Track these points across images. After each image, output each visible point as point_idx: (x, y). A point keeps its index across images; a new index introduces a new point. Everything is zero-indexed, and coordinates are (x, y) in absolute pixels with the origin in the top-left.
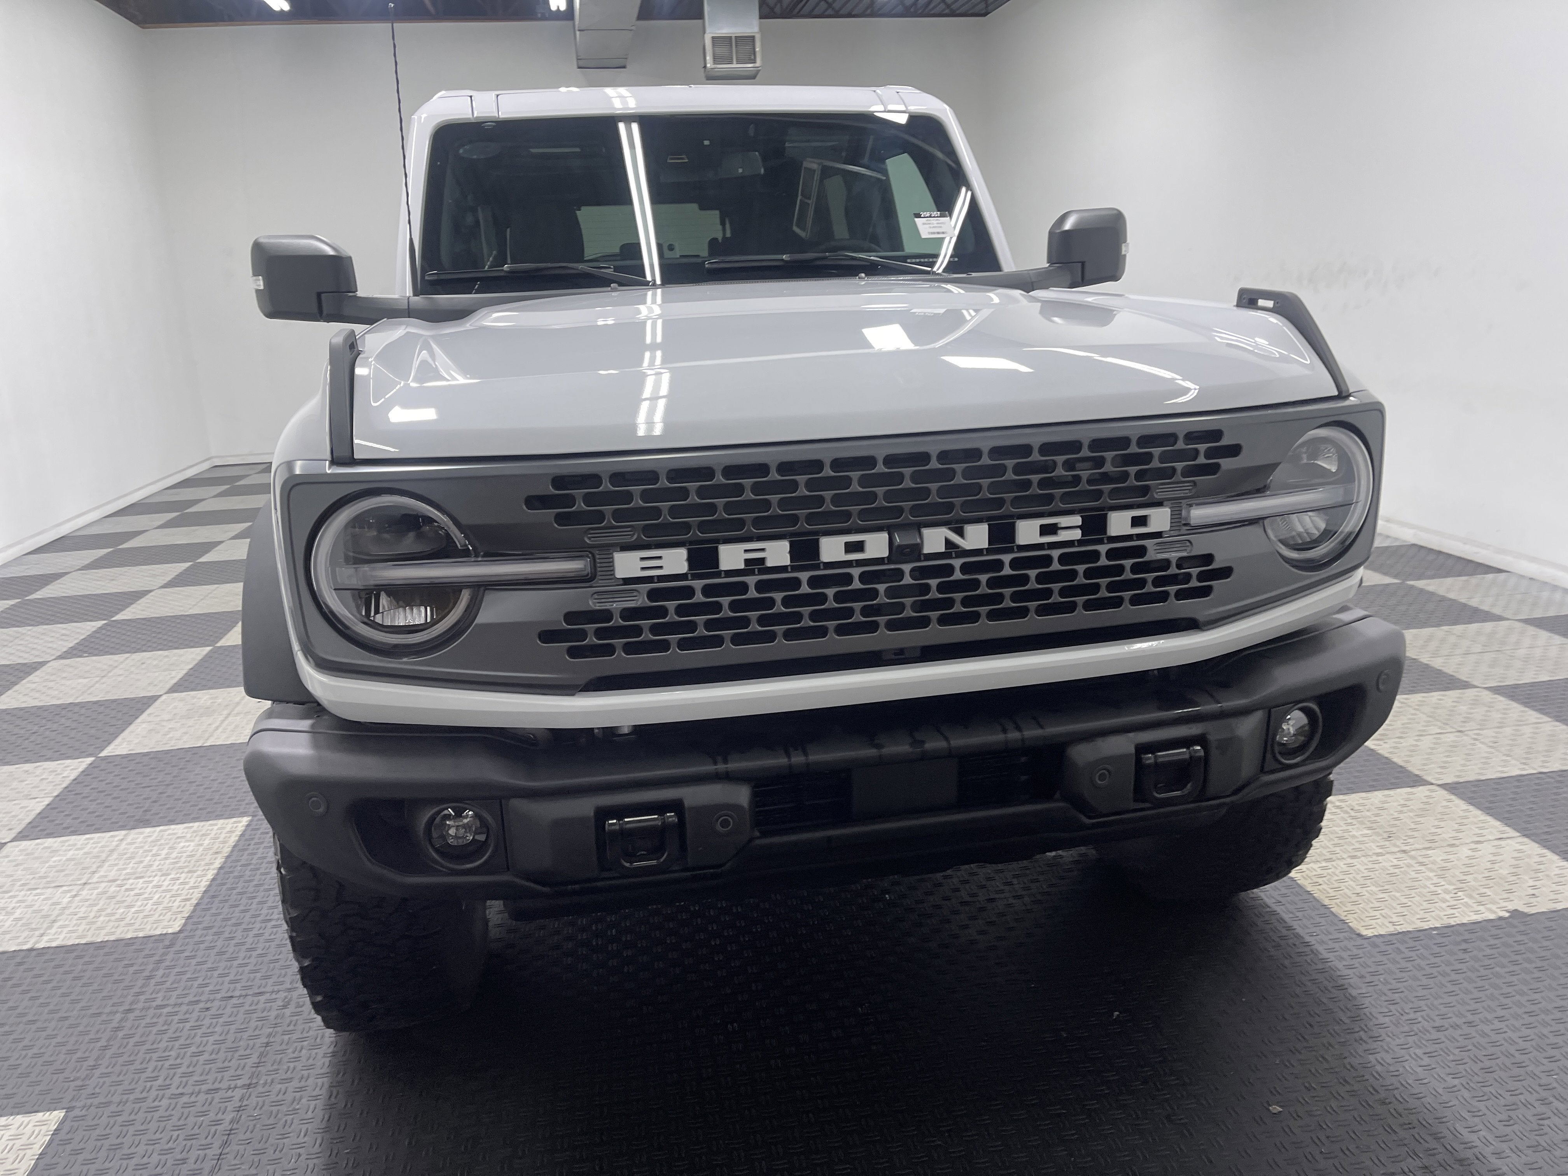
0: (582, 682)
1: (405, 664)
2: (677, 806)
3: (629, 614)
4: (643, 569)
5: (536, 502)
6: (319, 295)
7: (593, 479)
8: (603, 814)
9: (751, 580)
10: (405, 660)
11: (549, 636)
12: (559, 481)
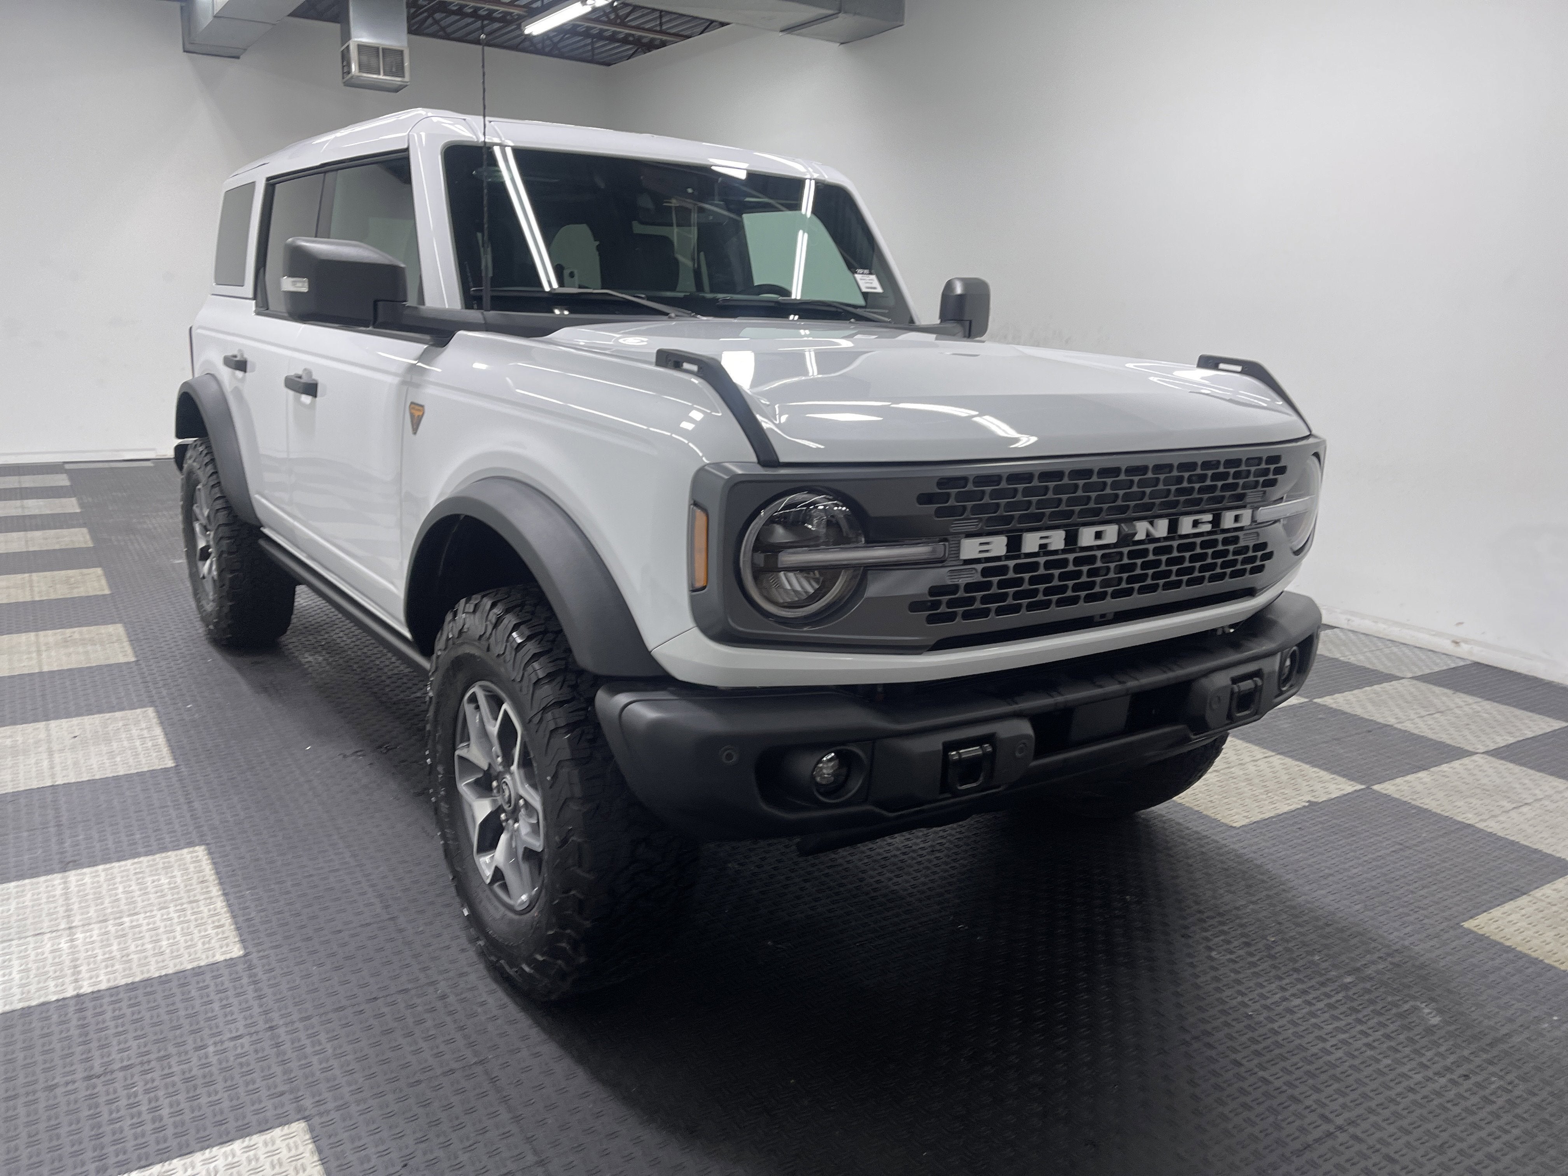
0: (932, 643)
1: (806, 632)
2: (989, 738)
3: (969, 587)
4: (981, 552)
5: (926, 499)
6: (376, 302)
7: (962, 481)
8: (949, 746)
9: (1042, 560)
10: (805, 629)
11: (916, 606)
12: (944, 482)
